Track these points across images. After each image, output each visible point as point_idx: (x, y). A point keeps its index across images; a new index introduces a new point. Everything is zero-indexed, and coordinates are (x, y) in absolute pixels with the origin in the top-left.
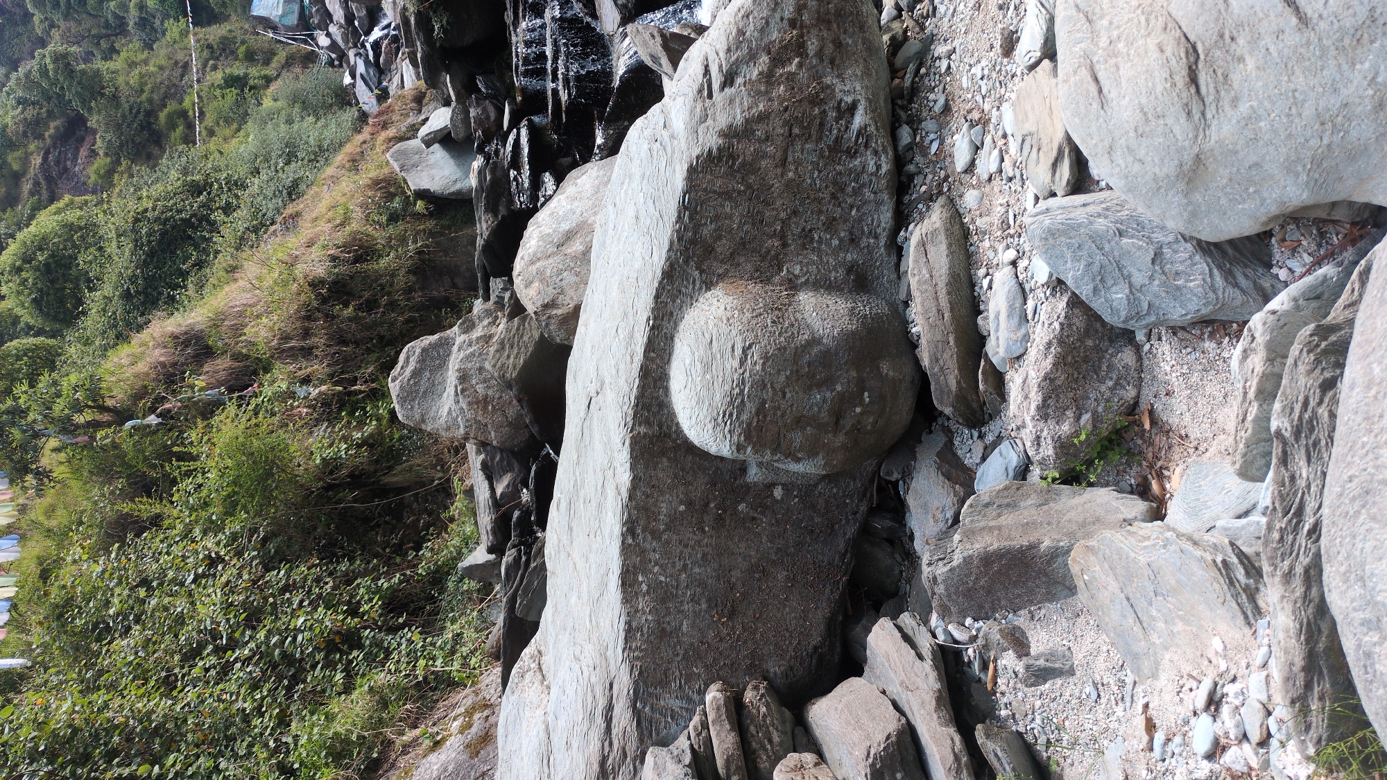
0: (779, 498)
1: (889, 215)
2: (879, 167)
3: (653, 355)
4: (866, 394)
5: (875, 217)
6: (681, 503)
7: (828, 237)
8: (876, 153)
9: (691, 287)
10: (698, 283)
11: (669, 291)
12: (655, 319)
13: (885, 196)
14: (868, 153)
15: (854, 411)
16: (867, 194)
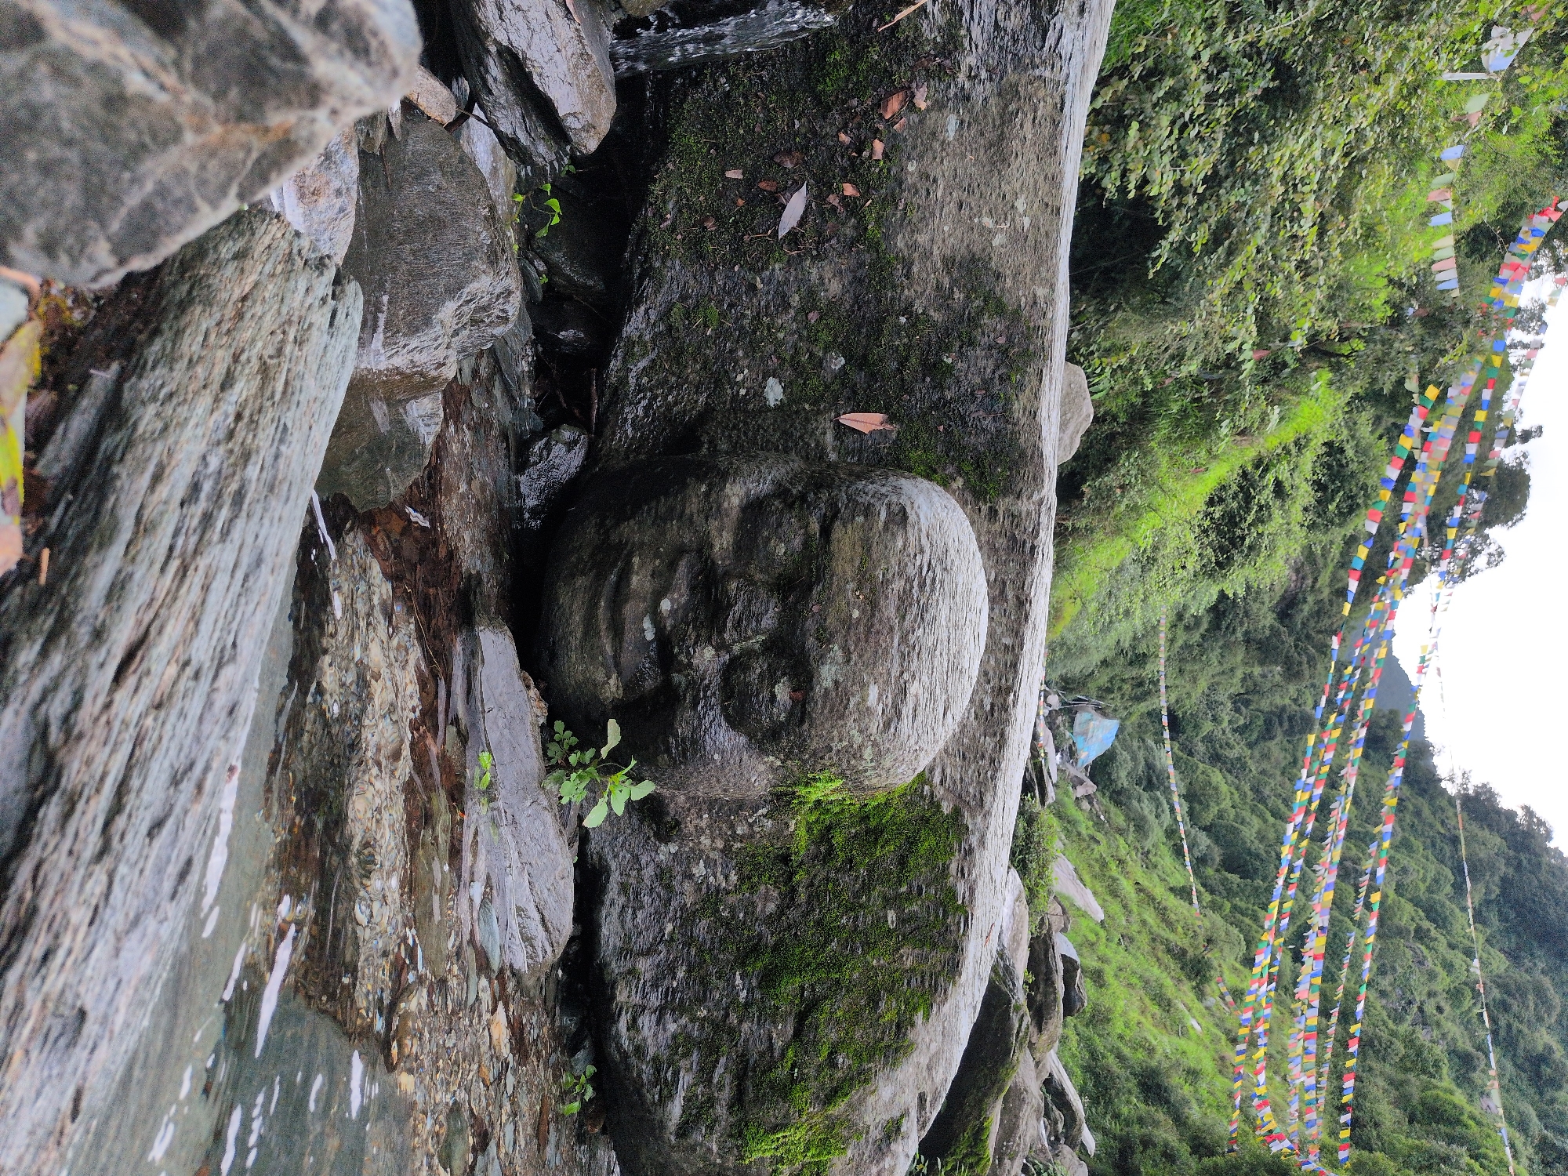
0: (771, 381)
1: (605, 931)
2: (633, 1025)
3: (1007, 641)
4: (650, 636)
5: (629, 925)
6: (950, 368)
7: (711, 879)
8: (640, 1051)
9: (948, 771)
10: (937, 780)
11: (983, 757)
12: (1005, 708)
13: (616, 967)
14: (652, 1051)
15: (672, 601)
16: (645, 966)
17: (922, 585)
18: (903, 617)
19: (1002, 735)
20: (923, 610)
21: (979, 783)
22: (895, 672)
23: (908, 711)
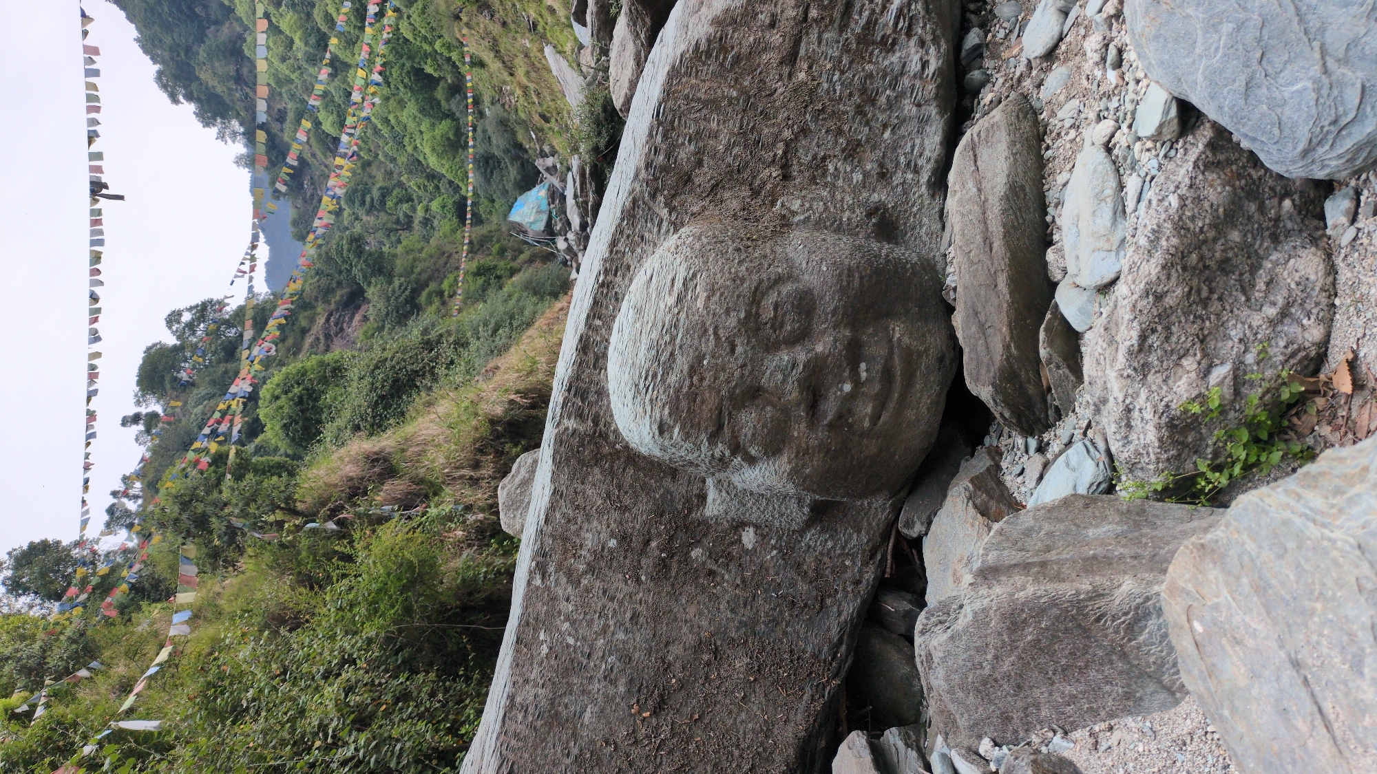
0: (750, 547)
1: (938, 139)
2: (925, 64)
3: (598, 322)
4: (863, 366)
5: (918, 141)
6: (612, 535)
7: (849, 169)
8: (922, 43)
9: (656, 229)
10: (665, 224)
11: (628, 236)
13: (932, 110)
14: (912, 43)
15: (841, 390)
16: (908, 108)
17: (655, 376)
18: (672, 354)
19: (611, 252)
20: (657, 358)
21: (634, 217)
22: (683, 316)
23: (679, 284)
